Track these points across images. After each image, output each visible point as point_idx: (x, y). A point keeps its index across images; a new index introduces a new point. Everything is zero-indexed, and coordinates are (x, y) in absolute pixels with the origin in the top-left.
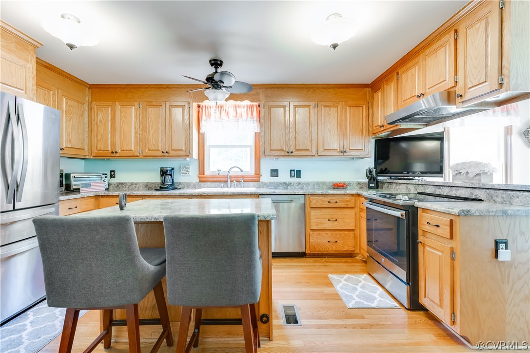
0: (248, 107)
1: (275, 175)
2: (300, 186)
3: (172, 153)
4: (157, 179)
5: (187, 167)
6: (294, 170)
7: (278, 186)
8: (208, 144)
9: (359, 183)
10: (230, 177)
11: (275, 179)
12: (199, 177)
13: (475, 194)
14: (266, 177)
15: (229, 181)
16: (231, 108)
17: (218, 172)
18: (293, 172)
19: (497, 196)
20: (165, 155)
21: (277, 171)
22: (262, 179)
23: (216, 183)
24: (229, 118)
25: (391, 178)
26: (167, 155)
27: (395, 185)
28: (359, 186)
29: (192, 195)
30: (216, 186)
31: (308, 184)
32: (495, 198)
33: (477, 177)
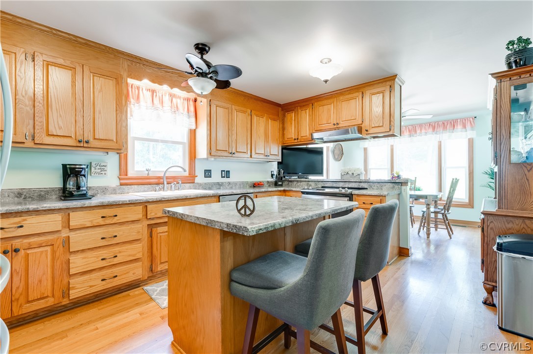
0: (184, 99)
1: (208, 176)
2: (231, 186)
3: (93, 143)
4: (56, 182)
5: (102, 164)
6: (224, 171)
7: (212, 186)
8: (131, 136)
9: (268, 182)
10: (167, 178)
11: (208, 180)
12: (120, 179)
13: (361, 185)
14: (200, 178)
15: (165, 183)
16: (165, 96)
17: (147, 172)
18: (223, 173)
19: (374, 186)
20: (82, 145)
21: (210, 171)
22: (197, 180)
23: (145, 186)
24: (163, 106)
25: (299, 178)
26: (86, 145)
27: (295, 182)
28: (268, 184)
29: (149, 202)
30: (146, 189)
31: (235, 184)
32: (373, 187)
33: (358, 176)
